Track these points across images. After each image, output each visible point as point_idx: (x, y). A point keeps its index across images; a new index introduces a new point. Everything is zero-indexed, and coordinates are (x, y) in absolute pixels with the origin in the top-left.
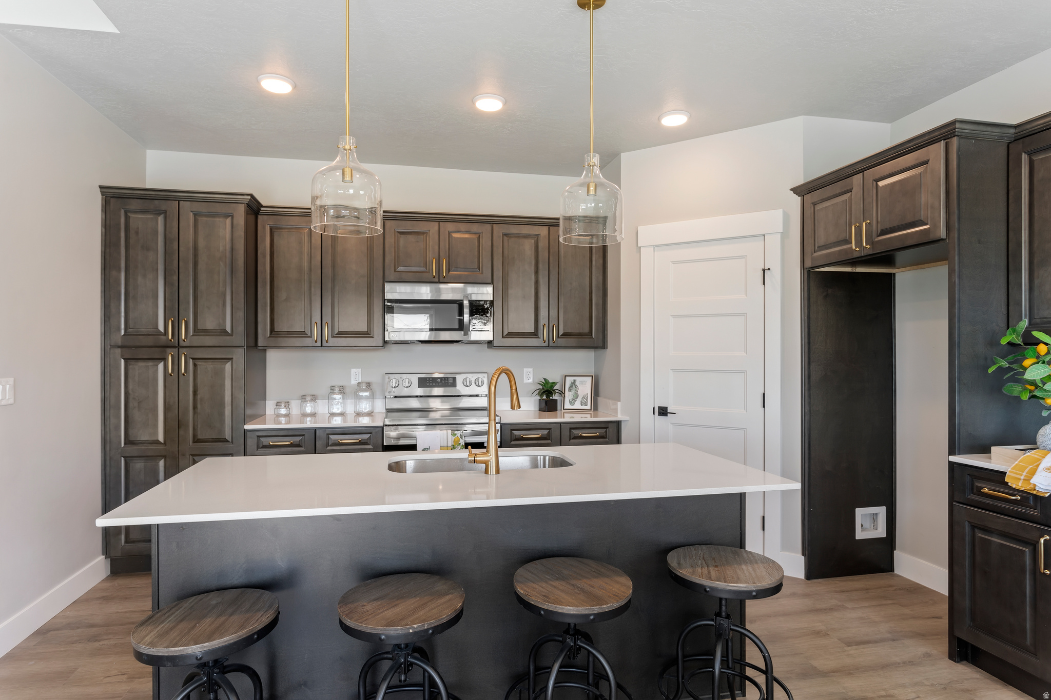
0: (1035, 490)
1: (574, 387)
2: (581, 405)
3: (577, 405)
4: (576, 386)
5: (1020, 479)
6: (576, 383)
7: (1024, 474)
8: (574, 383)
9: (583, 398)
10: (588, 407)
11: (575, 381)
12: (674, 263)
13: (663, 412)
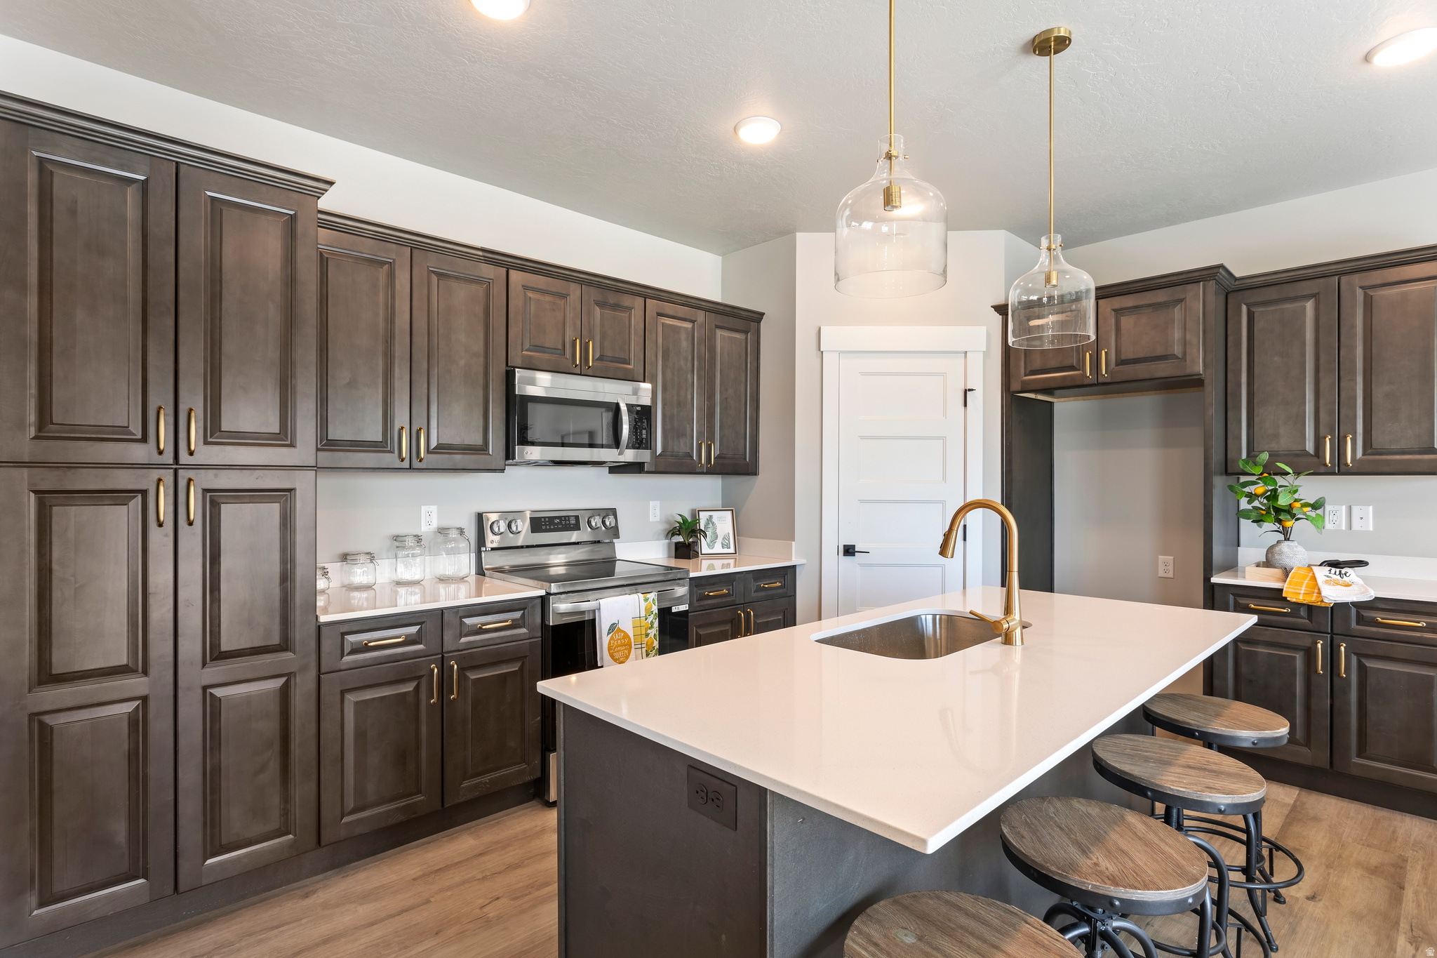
0: (1322, 601)
1: (710, 525)
2: (723, 547)
3: (718, 549)
4: (713, 523)
5: (1300, 593)
6: (713, 520)
7: (1303, 588)
8: (710, 519)
9: (724, 538)
10: (732, 551)
11: (711, 516)
12: (863, 374)
13: (849, 551)
